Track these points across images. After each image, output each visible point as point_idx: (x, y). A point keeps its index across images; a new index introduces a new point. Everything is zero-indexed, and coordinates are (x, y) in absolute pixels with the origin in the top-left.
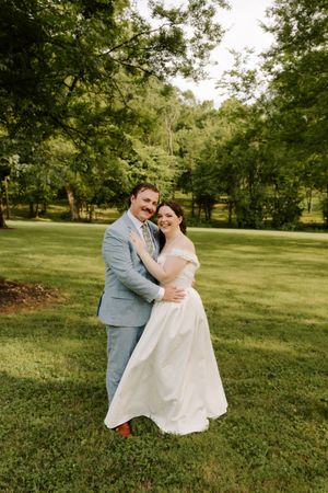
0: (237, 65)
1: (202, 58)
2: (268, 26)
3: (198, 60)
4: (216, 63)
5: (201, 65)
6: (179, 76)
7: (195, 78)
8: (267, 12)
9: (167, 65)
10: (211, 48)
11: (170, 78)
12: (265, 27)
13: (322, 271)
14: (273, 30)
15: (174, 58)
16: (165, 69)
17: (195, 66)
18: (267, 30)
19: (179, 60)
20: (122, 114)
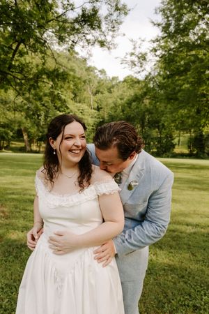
1: (114, 31)
2: (155, 23)
3: (111, 33)
4: (124, 35)
5: (113, 37)
6: (97, 46)
7: (109, 48)
8: (156, 10)
9: (88, 37)
10: (120, 23)
11: (90, 47)
12: (153, 22)
14: (159, 25)
15: (93, 31)
16: (87, 40)
17: (109, 38)
18: (155, 25)
19: (96, 33)
20: (55, 73)
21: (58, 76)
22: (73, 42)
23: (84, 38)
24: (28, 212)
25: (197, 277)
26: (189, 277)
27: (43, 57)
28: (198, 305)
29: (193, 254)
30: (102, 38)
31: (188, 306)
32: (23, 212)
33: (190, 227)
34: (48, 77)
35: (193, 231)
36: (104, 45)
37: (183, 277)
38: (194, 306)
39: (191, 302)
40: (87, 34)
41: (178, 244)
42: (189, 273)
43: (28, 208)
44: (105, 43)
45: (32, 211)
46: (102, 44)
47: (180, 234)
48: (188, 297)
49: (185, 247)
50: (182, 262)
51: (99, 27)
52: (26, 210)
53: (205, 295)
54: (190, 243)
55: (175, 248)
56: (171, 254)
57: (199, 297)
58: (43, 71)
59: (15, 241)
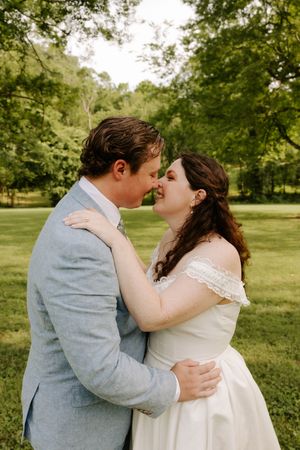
0: (157, 37)
3: (123, 18)
5: (126, 24)
7: (120, 42)
10: (136, 3)
11: (91, 40)
13: (260, 244)
14: (191, 2)
15: (94, 15)
16: (85, 30)
17: (120, 26)
18: (185, 2)
19: (100, 18)
20: (38, 82)
21: (42, 87)
22: (64, 31)
23: (80, 26)
24: (18, 301)
25: (282, 375)
26: (272, 375)
27: (22, 58)
28: (291, 412)
29: (271, 344)
30: (110, 26)
31: (278, 415)
32: (10, 300)
33: (260, 305)
34: (27, 89)
35: (264, 310)
36: (111, 36)
37: (263, 376)
38: (286, 414)
39: (281, 410)
40: (85, 19)
41: (247, 331)
42: (271, 369)
43: (16, 294)
44: (113, 35)
45: (24, 299)
46: (108, 35)
47: (247, 316)
48: (275, 403)
49: (258, 333)
50: (258, 356)
51: (105, 8)
52: (13, 298)
53: (298, 397)
54: (265, 327)
55: (245, 337)
56: (240, 346)
57: (289, 401)
58: (21, 81)
59: (10, 345)
